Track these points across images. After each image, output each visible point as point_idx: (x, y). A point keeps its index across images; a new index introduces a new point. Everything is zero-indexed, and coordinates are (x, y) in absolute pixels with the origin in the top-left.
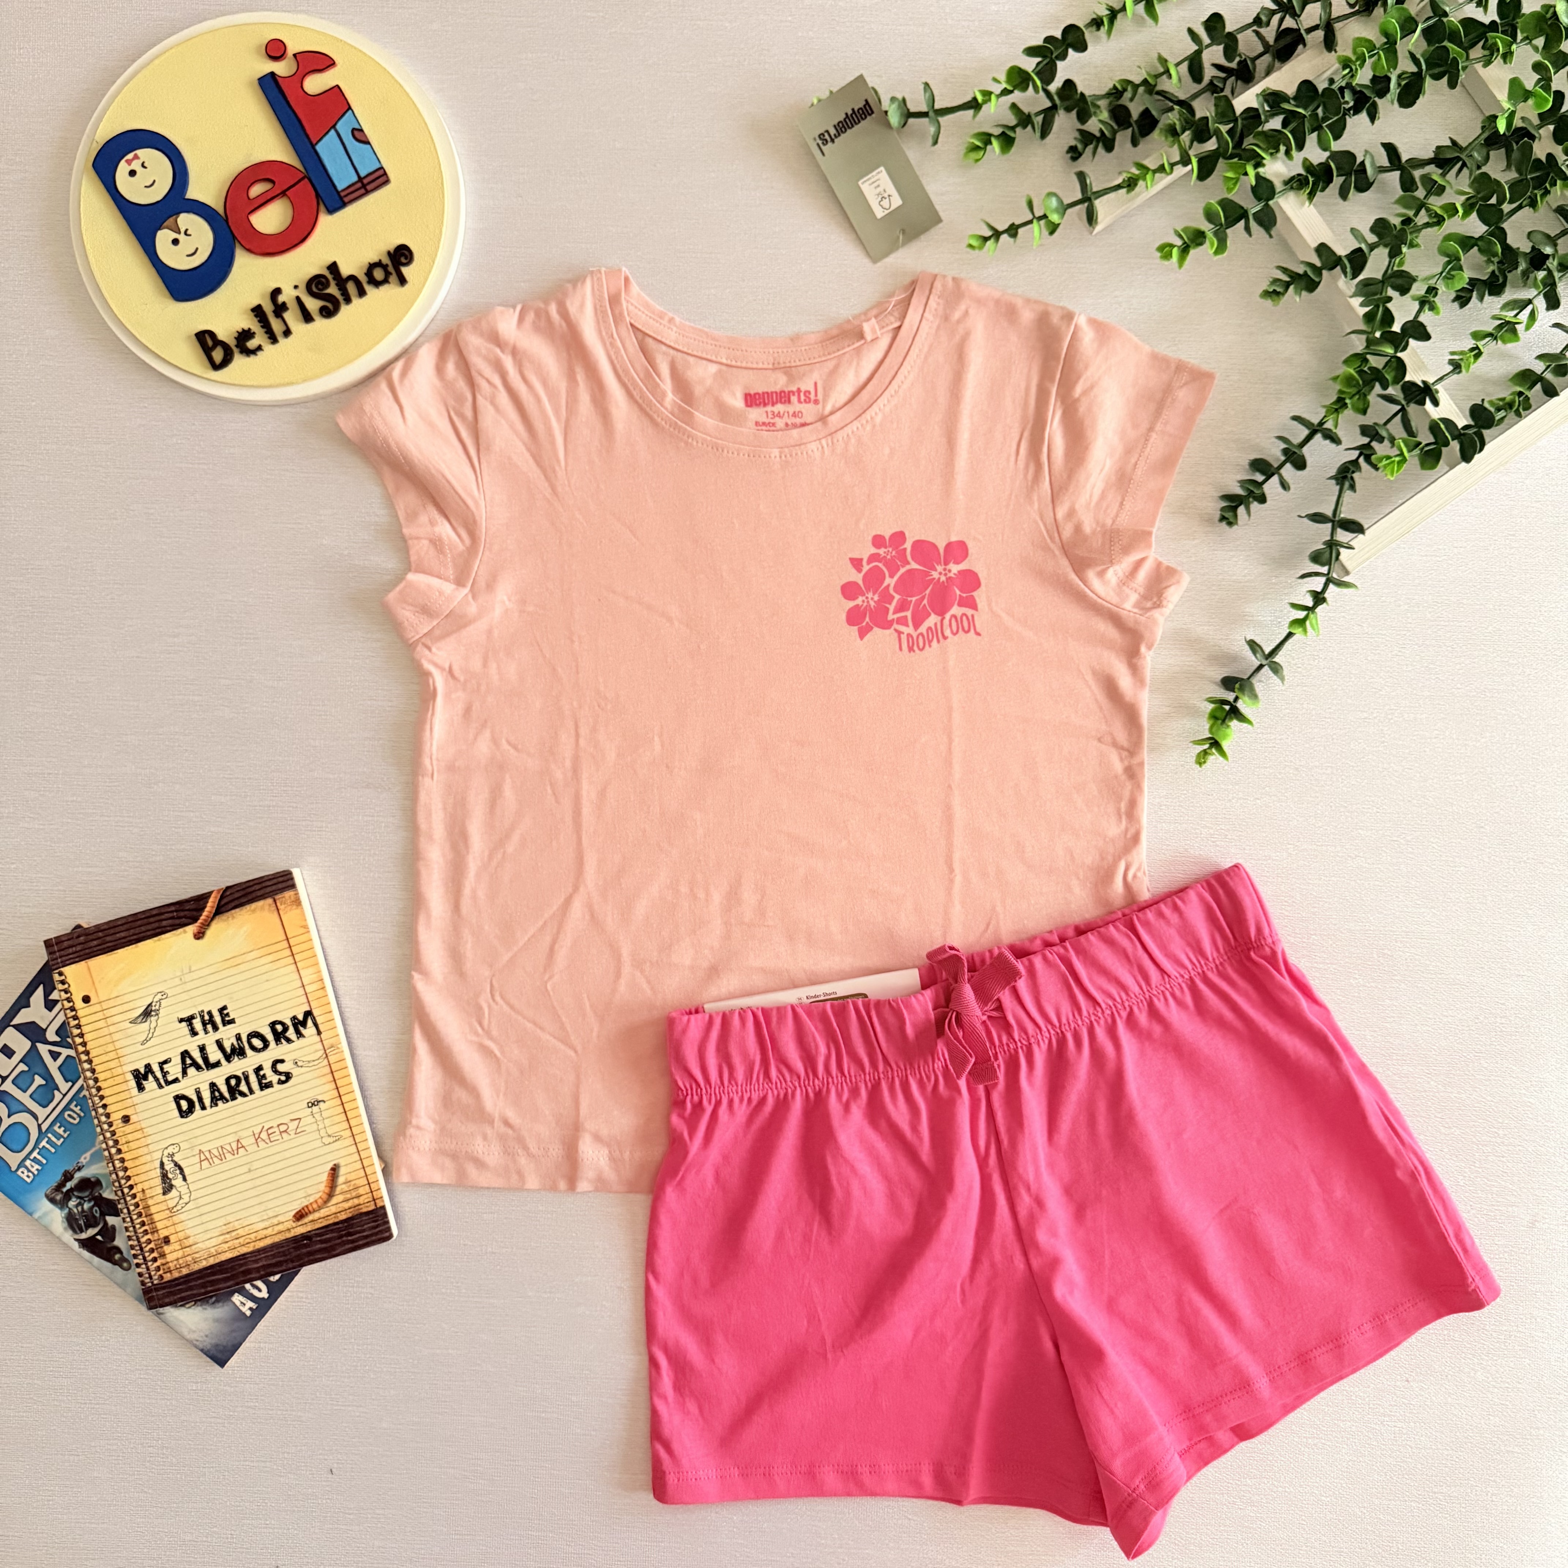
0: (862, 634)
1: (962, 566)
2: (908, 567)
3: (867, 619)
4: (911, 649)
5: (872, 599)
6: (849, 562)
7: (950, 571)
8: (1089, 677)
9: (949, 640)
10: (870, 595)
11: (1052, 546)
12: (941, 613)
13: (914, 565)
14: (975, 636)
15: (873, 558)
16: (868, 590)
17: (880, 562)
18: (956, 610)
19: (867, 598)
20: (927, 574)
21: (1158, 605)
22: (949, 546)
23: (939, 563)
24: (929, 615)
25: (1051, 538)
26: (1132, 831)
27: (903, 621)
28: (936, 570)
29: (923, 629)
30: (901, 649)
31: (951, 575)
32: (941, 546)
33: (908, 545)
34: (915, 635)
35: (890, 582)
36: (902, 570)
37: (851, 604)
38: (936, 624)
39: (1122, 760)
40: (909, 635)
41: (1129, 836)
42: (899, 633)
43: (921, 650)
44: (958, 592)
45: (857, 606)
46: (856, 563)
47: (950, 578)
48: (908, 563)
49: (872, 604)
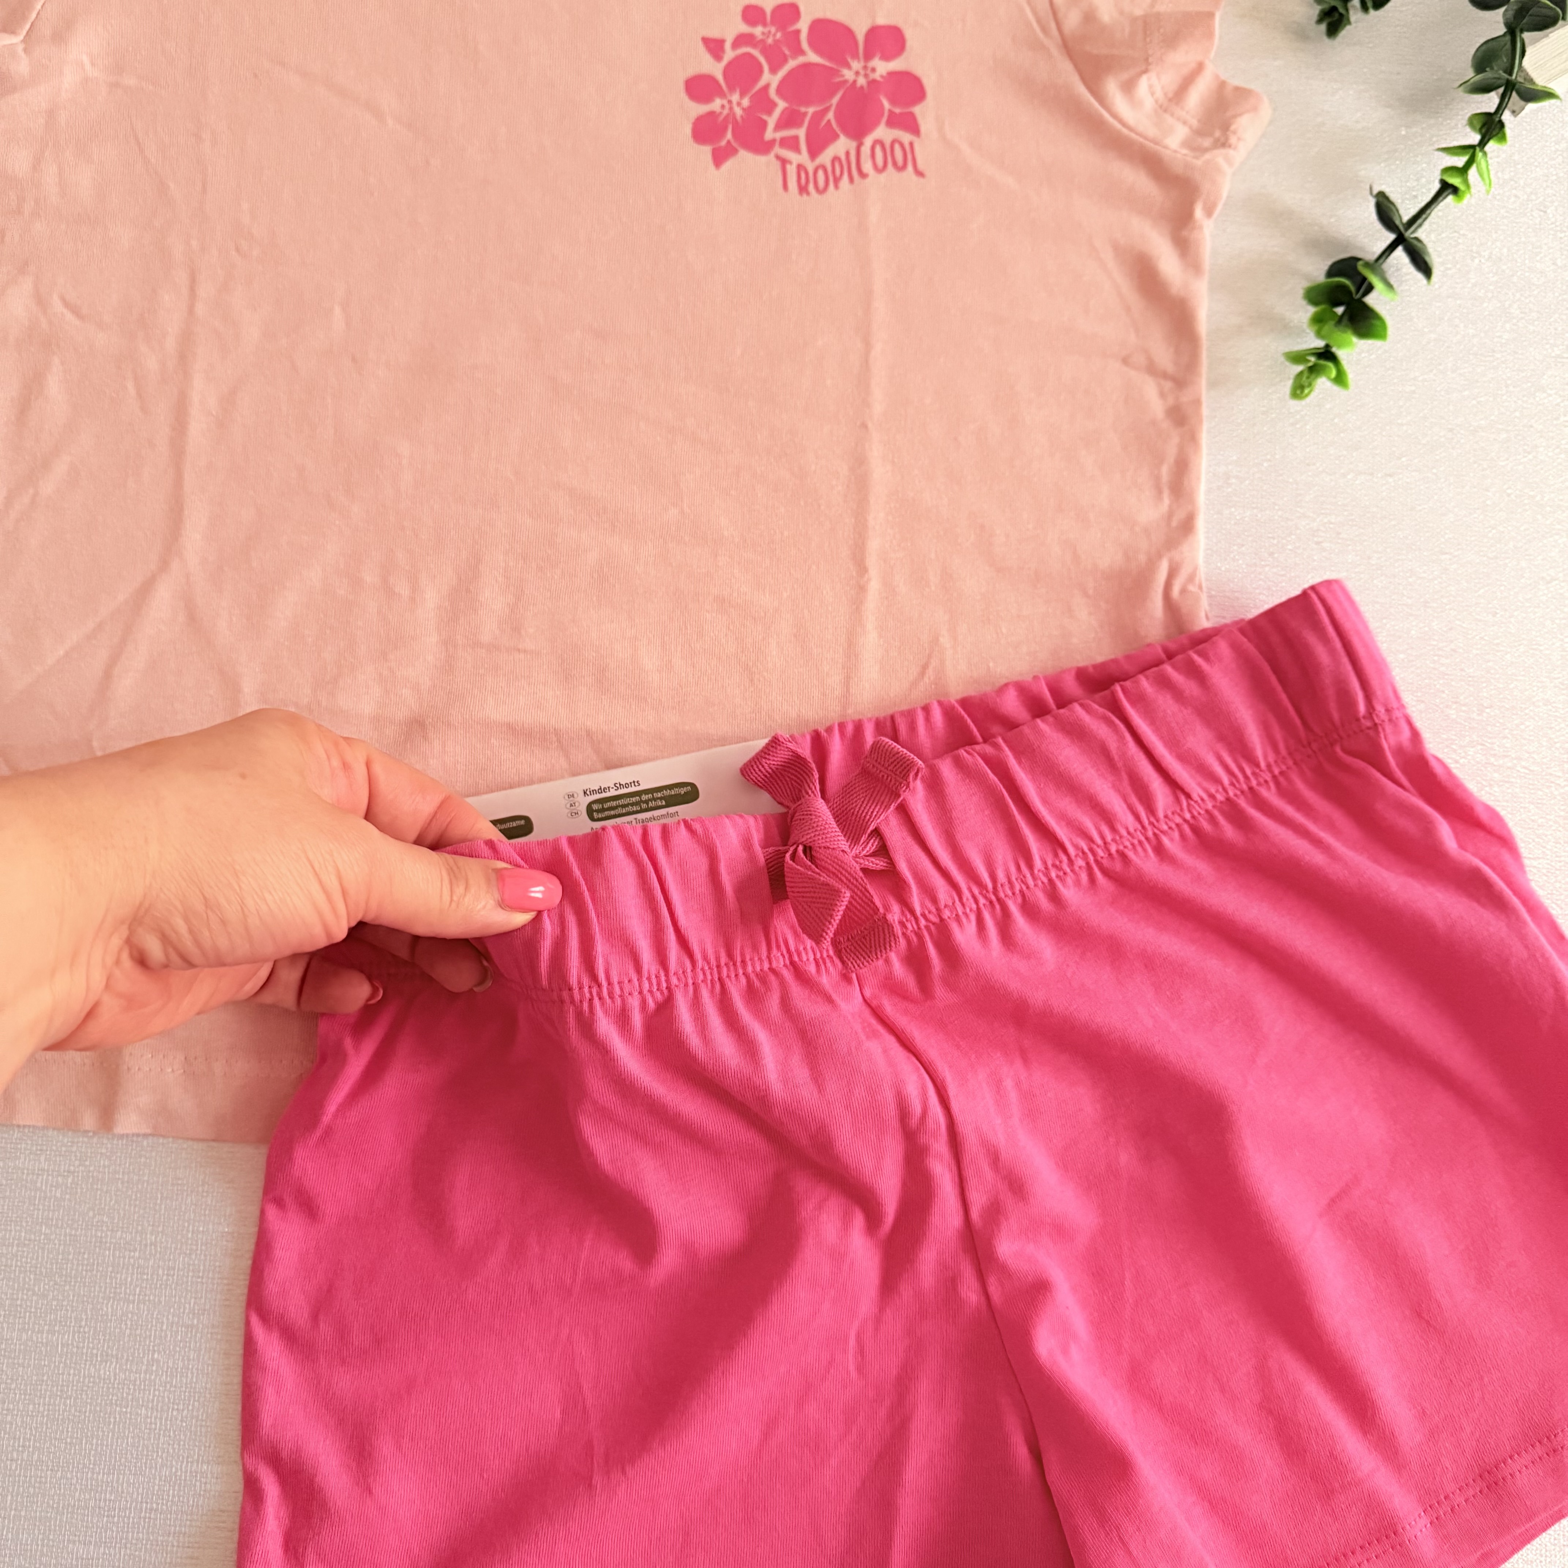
0: (719, 158)
1: (896, 65)
2: (801, 60)
3: (729, 135)
4: (803, 190)
5: (739, 104)
6: (700, 45)
7: (873, 70)
8: (1108, 256)
9: (867, 181)
10: (735, 98)
11: (1046, 41)
12: (858, 133)
13: (812, 57)
14: (914, 178)
15: (741, 40)
16: (732, 89)
17: (754, 46)
18: (882, 132)
19: (730, 102)
20: (836, 72)
21: (1223, 143)
22: (874, 32)
23: (855, 56)
24: (836, 137)
25: (1045, 30)
26: (1180, 515)
27: (792, 144)
28: (849, 67)
29: (825, 157)
30: (785, 186)
31: (877, 76)
32: (860, 33)
33: (803, 25)
34: (810, 167)
35: (771, 79)
36: (792, 64)
37: (703, 109)
38: (848, 154)
39: (1162, 395)
40: (800, 167)
41: (1174, 523)
42: (784, 162)
43: (821, 191)
44: (886, 105)
45: (711, 114)
46: (714, 46)
47: (874, 81)
48: (802, 52)
49: (738, 112)
